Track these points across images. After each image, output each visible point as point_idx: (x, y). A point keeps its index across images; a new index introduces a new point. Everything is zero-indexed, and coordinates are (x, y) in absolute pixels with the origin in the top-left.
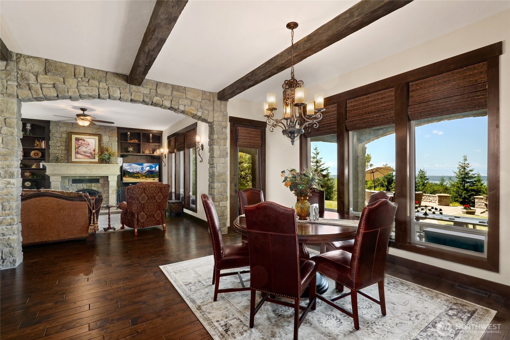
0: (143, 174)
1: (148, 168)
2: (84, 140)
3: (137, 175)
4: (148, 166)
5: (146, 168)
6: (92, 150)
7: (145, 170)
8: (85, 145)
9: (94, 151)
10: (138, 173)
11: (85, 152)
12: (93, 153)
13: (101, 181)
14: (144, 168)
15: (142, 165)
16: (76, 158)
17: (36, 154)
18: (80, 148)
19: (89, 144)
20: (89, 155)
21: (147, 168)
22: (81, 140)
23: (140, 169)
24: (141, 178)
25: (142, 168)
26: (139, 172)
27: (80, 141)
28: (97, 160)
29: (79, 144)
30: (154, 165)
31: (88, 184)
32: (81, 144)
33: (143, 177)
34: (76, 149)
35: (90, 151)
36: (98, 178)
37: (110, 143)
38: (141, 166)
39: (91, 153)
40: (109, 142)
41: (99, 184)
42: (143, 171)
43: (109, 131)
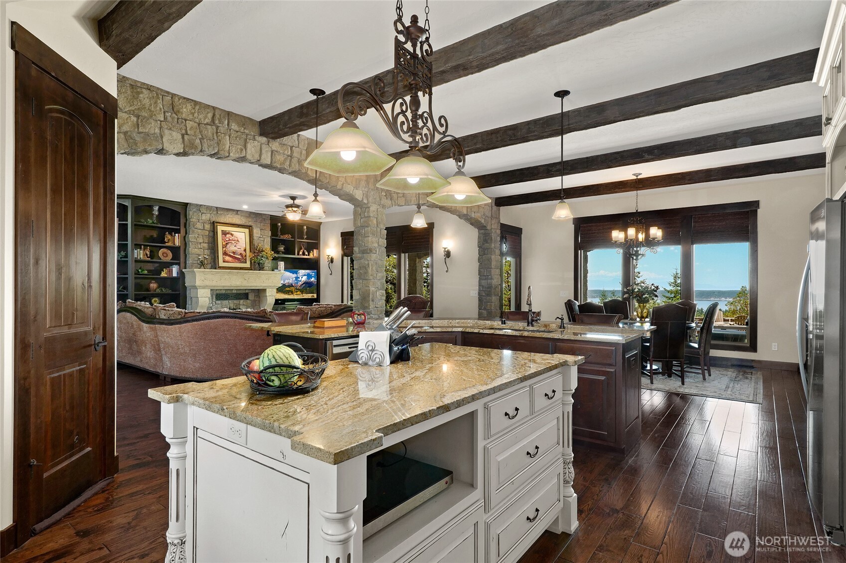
0: (298, 288)
1: (304, 279)
2: (232, 235)
3: (289, 289)
4: (305, 275)
5: (302, 278)
6: (243, 249)
7: (301, 281)
8: (233, 242)
9: (245, 250)
10: (291, 286)
11: (234, 253)
12: (244, 253)
13: (251, 297)
14: (299, 278)
15: (297, 274)
16: (224, 262)
17: (165, 255)
18: (228, 246)
19: (238, 241)
20: (239, 257)
21: (304, 277)
22: (228, 233)
23: (294, 279)
24: (295, 293)
25: (297, 278)
26: (292, 284)
27: (228, 236)
28: (248, 265)
29: (227, 241)
30: (313, 274)
31: (235, 301)
32: (229, 240)
33: (298, 293)
34: (223, 248)
35: (240, 251)
36: (247, 292)
37: (262, 239)
38: (295, 275)
39: (241, 254)
40: (260, 237)
41: (248, 301)
42: (297, 283)
43: (261, 220)
